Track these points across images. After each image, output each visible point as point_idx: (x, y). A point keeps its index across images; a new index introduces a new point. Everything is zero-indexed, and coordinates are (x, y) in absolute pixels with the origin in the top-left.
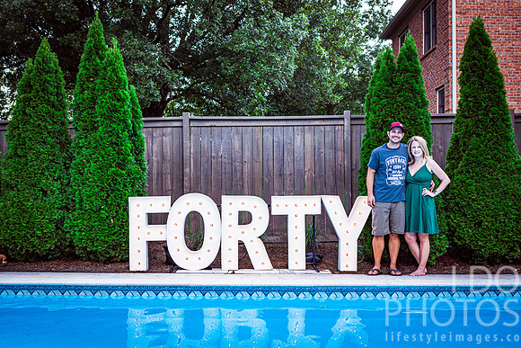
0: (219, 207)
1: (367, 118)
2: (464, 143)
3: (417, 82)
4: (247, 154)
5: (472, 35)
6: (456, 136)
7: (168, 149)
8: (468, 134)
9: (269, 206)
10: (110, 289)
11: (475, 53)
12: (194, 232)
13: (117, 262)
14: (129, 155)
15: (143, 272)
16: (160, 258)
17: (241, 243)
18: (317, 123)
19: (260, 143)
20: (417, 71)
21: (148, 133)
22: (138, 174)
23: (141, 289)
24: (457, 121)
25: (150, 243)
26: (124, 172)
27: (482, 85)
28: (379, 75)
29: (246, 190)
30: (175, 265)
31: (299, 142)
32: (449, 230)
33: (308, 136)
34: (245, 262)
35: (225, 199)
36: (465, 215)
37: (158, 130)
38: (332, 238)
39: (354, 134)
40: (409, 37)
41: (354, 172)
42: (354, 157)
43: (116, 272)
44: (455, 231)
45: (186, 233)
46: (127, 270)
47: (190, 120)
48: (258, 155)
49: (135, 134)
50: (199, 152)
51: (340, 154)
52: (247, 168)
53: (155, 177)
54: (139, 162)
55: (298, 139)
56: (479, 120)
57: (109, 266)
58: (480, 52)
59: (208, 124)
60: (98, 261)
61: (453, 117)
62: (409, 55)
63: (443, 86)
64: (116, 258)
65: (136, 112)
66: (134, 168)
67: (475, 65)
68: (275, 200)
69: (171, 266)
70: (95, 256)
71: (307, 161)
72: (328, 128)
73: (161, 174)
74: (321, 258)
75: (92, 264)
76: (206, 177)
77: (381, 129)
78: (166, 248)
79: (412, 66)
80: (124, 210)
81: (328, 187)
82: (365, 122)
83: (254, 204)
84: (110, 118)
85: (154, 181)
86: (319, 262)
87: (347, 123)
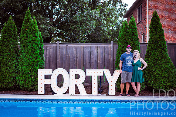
0: (69, 73)
1: (118, 44)
2: (151, 52)
3: (135, 32)
4: (78, 55)
5: (153, 17)
6: (148, 50)
7: (52, 53)
8: (152, 49)
9: (86, 73)
10: (31, 100)
11: (154, 23)
12: (60, 81)
13: (34, 91)
14: (38, 55)
15: (43, 94)
16: (48, 90)
17: (76, 85)
18: (102, 45)
19: (83, 52)
20: (135, 28)
21: (45, 48)
22: (42, 62)
23: (42, 100)
24: (148, 45)
25: (45, 85)
26: (37, 61)
27: (157, 33)
28: (122, 29)
29: (78, 67)
30: (54, 92)
31: (96, 51)
32: (146, 81)
33: (99, 50)
34: (77, 91)
35: (71, 70)
36: (151, 76)
37: (49, 47)
38: (106, 84)
39: (114, 49)
40: (133, 17)
41: (114, 62)
42: (114, 57)
43: (33, 94)
44: (148, 81)
45: (58, 81)
46: (37, 94)
47: (59, 44)
48: (82, 55)
49: (41, 48)
50: (62, 55)
51: (109, 56)
52: (78, 60)
53: (47, 63)
54: (42, 58)
55: (96, 50)
56: (156, 45)
57: (31, 92)
58: (156, 22)
59: (65, 45)
60: (27, 91)
61: (147, 44)
62: (133, 23)
63: (144, 33)
64: (34, 90)
65: (41, 41)
66: (40, 59)
67: (155, 27)
68: (88, 71)
69: (52, 93)
70: (27, 89)
71: (99, 58)
72: (105, 47)
73: (49, 62)
74: (103, 90)
75: (25, 92)
76: (64, 63)
77: (123, 47)
78: (51, 87)
79: (133, 27)
80: (37, 74)
81: (105, 67)
82: (118, 45)
83: (80, 72)
84: (32, 43)
85: (47, 64)
86: (102, 91)
87: (112, 45)
